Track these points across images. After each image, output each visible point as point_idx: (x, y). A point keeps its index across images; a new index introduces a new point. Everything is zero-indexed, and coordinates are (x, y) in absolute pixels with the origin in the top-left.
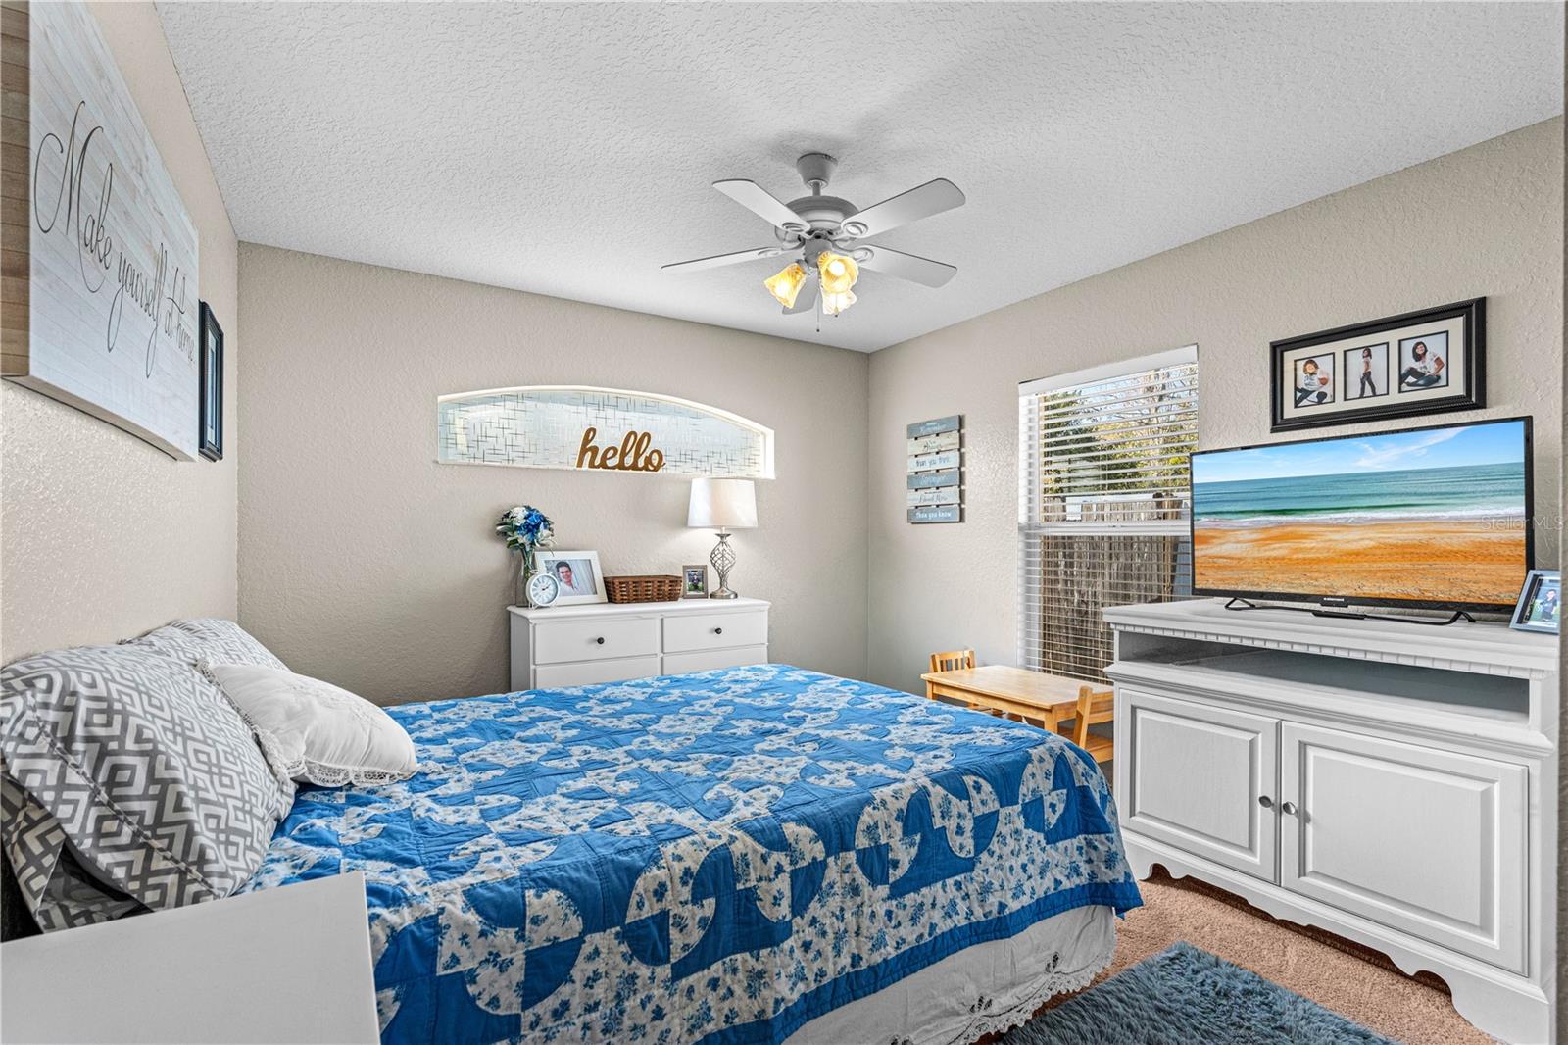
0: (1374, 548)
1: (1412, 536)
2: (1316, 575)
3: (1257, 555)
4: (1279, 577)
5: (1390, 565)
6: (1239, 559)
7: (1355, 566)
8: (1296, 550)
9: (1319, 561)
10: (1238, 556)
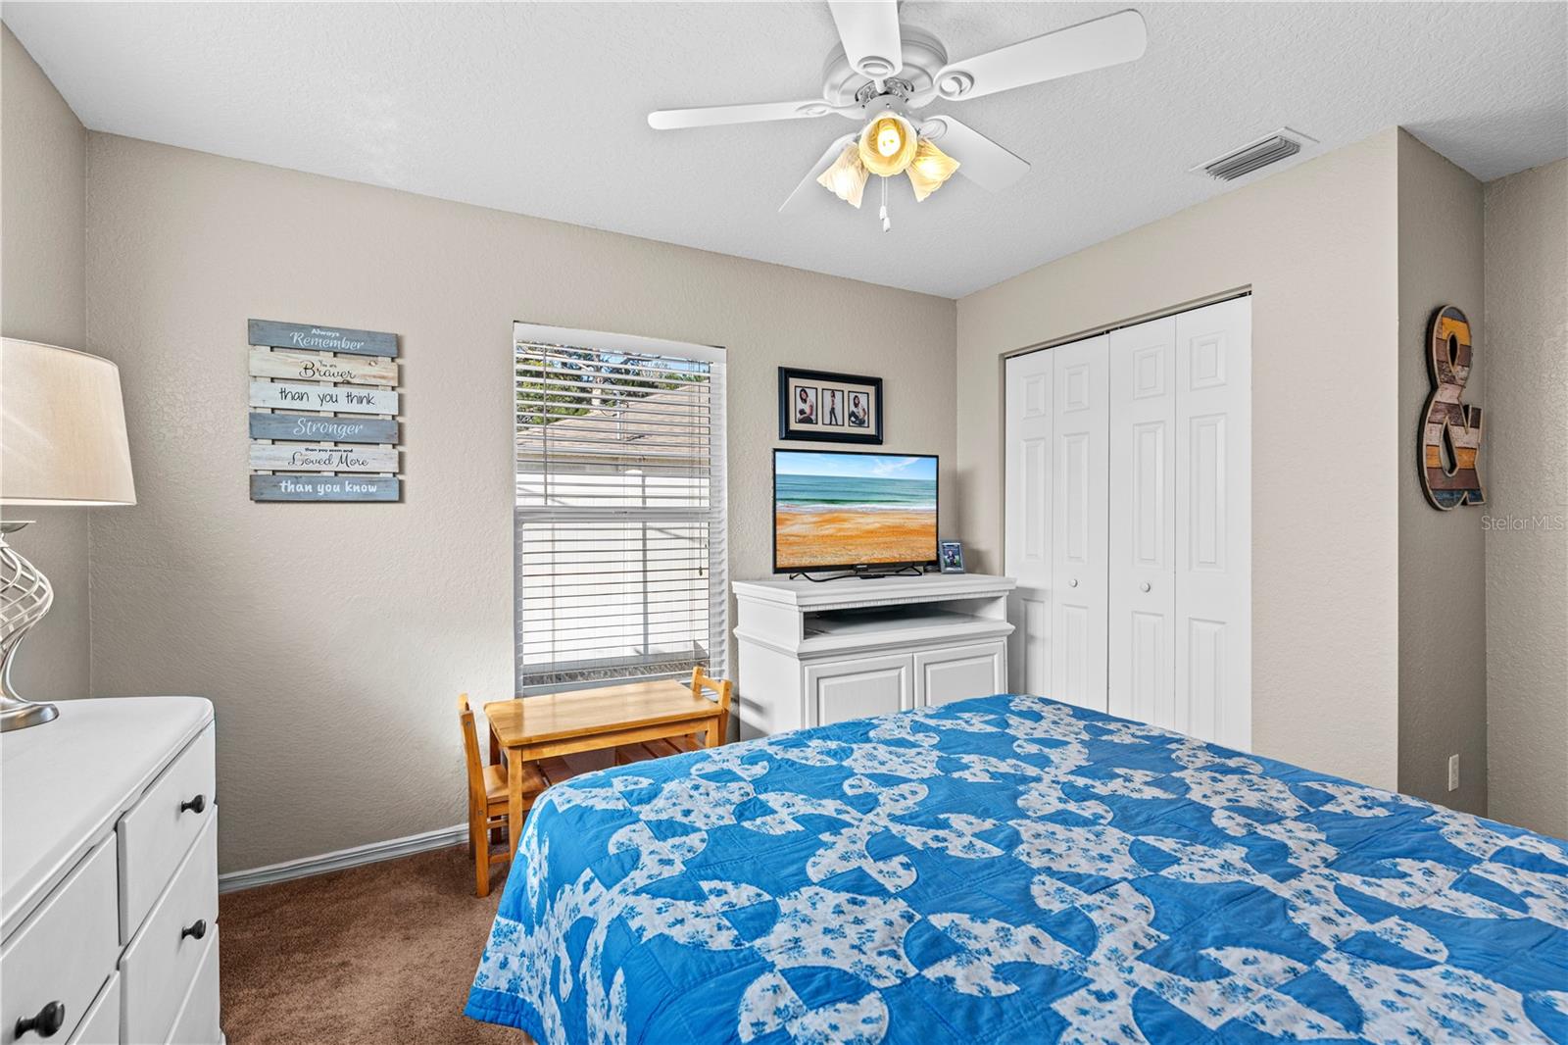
0: (881, 528)
1: (898, 521)
2: (850, 547)
3: (816, 533)
4: (829, 550)
5: (888, 539)
6: (804, 537)
7: (870, 540)
8: (840, 530)
9: (851, 537)
10: (804, 534)
